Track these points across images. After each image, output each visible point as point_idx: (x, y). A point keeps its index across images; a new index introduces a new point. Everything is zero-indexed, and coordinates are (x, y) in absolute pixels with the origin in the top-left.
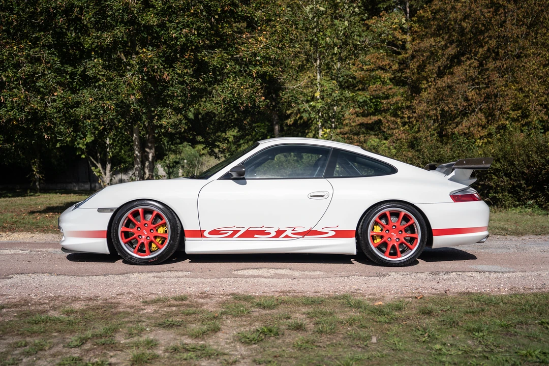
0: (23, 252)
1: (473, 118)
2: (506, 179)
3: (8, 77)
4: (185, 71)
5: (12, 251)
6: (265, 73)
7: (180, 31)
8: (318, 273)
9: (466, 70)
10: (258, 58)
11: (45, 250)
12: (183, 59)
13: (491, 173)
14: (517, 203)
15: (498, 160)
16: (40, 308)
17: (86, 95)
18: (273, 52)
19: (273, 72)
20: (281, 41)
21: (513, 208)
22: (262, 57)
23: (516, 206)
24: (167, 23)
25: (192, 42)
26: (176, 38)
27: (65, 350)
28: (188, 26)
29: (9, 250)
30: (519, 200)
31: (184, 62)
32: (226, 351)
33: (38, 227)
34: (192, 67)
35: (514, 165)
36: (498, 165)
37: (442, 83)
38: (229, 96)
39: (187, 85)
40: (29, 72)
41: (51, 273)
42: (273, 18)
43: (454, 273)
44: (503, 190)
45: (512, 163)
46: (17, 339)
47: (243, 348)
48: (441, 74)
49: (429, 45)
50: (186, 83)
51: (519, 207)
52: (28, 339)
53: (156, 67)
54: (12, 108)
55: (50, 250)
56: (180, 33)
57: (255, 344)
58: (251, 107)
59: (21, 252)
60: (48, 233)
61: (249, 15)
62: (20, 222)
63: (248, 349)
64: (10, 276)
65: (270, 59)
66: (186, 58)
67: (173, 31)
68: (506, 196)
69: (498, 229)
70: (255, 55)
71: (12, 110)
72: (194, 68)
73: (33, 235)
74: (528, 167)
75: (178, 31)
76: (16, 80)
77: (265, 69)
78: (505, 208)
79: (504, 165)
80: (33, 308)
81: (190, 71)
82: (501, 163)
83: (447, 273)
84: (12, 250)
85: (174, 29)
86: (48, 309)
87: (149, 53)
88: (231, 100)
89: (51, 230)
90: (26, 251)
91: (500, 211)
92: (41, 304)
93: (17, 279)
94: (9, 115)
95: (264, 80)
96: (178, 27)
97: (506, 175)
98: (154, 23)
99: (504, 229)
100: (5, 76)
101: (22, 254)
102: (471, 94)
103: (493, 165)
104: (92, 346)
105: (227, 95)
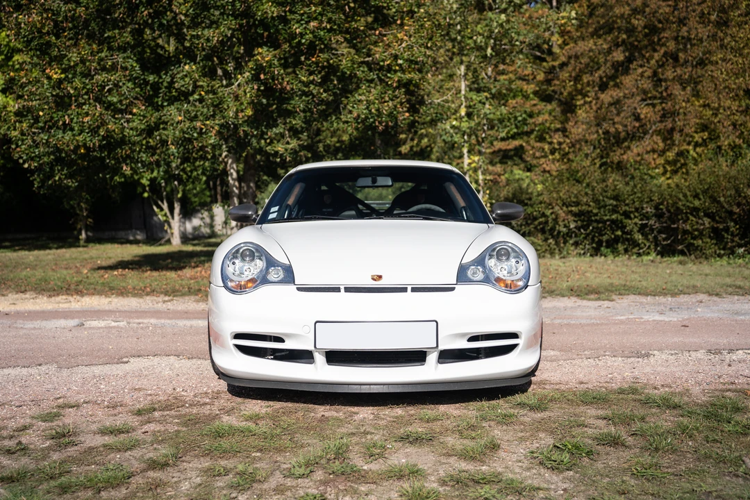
0: (116, 324)
1: (647, 143)
2: (707, 221)
3: (76, 89)
4: (311, 78)
5: (102, 324)
6: (410, 81)
7: (304, 26)
8: (552, 353)
9: (636, 80)
10: (400, 62)
11: (145, 321)
12: (308, 62)
13: (686, 213)
14: (722, 252)
15: (696, 196)
16: (206, 410)
17: (174, 113)
18: (419, 54)
19: (420, 80)
20: (431, 39)
21: (718, 259)
22: (406, 60)
23: (720, 256)
24: (288, 14)
25: (320, 39)
26: (302, 35)
27: (289, 482)
28: (316, 19)
29: (97, 322)
30: (724, 249)
31: (310, 66)
32: (536, 483)
33: (111, 289)
34: (320, 72)
35: (719, 202)
36: (697, 203)
37: (606, 97)
38: (364, 111)
39: (314, 96)
40: (103, 81)
41: (178, 356)
42: (416, 10)
43: (741, 352)
44: (701, 235)
45: (714, 200)
46: (206, 463)
47: (554, 477)
48: (603, 87)
49: (587, 49)
50: (312, 94)
51: (725, 258)
52: (223, 463)
53: (276, 73)
54: (81, 132)
55: (153, 321)
56: (305, 28)
57: (568, 470)
58: (392, 128)
59: (113, 324)
60: (128, 296)
61: (385, 5)
62: (85, 282)
63: (564, 478)
64: (125, 360)
65: (417, 63)
66: (313, 62)
67: (296, 26)
68: (707, 243)
69: (730, 286)
70: (396, 57)
71: (80, 134)
72: (323, 73)
73: (110, 299)
74: (739, 205)
75: (302, 24)
76: (86, 93)
77: (408, 76)
78: (706, 258)
79: (705, 202)
80: (195, 411)
81: (318, 79)
82: (700, 199)
83: (731, 351)
84: (101, 322)
85: (298, 22)
86: (218, 412)
87: (265, 54)
88: (367, 118)
89: (131, 293)
90: (122, 323)
91: (700, 263)
92: (203, 405)
93: (136, 364)
94: (77, 141)
95: (408, 92)
96: (302, 20)
97: (707, 215)
98: (273, 13)
99: (740, 287)
100: (72, 87)
101: (118, 327)
102: (645, 111)
103: (691, 202)
104: (327, 475)
105: (361, 110)
